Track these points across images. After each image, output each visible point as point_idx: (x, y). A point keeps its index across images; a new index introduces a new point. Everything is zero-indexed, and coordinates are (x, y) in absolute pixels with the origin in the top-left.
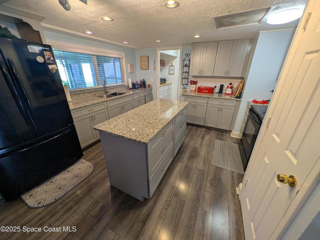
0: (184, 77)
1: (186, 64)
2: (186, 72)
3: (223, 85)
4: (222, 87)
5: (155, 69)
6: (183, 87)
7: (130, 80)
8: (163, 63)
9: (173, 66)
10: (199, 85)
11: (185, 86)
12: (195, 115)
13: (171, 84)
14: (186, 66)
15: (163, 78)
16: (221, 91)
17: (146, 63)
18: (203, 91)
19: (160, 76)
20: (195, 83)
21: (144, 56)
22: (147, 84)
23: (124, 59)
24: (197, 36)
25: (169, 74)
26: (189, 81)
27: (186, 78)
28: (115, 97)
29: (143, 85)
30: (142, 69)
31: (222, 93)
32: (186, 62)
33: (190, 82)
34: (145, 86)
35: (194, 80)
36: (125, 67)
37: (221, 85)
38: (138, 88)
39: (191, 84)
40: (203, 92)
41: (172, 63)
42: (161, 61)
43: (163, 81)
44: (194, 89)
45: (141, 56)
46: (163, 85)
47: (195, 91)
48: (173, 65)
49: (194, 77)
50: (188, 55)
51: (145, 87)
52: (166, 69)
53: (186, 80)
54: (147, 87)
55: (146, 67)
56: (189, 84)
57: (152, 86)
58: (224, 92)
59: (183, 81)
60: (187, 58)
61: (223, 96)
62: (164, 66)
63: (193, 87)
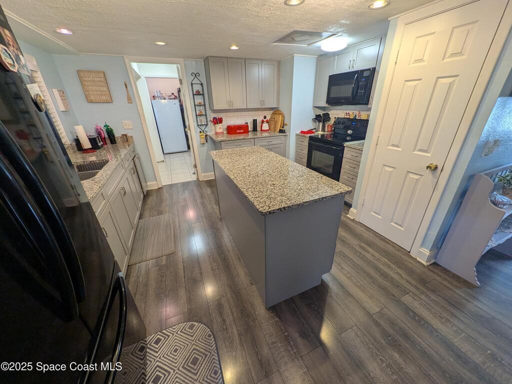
0: (198, 112)
1: (197, 91)
2: (200, 105)
3: (256, 120)
4: (255, 121)
5: (130, 100)
6: (200, 130)
10: (226, 123)
11: (203, 128)
14: (198, 93)
16: (255, 129)
17: (100, 87)
18: (238, 131)
21: (90, 71)
24: (234, 48)
26: (209, 118)
27: (202, 115)
31: (257, 131)
32: (197, 88)
33: (210, 121)
34: (115, 140)
37: (254, 120)
38: (102, 146)
39: (216, 124)
40: (238, 133)
44: (221, 131)
45: (79, 71)
47: (223, 133)
50: (196, 75)
51: (116, 143)
53: (203, 118)
55: (104, 98)
56: (210, 123)
57: (131, 136)
58: (259, 129)
59: (198, 120)
61: (259, 134)
63: (220, 128)
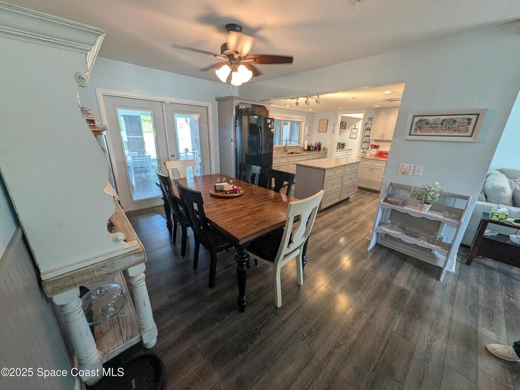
0: (364, 140)
1: (368, 128)
2: (367, 136)
5: (333, 131)
6: (363, 151)
7: (306, 142)
8: (343, 126)
9: (356, 129)
10: (381, 149)
11: (365, 150)
12: (371, 179)
13: (352, 150)
15: (342, 143)
17: (324, 126)
18: (384, 155)
19: (339, 139)
20: (376, 147)
21: (323, 120)
22: (322, 147)
23: (304, 123)
24: (377, 106)
25: (350, 138)
26: (370, 145)
27: (366, 142)
28: (293, 155)
29: (318, 148)
30: (319, 132)
32: (369, 126)
35: (376, 144)
36: (303, 129)
38: (312, 150)
39: (372, 148)
40: (384, 157)
41: (355, 126)
42: (342, 123)
43: (341, 146)
44: (375, 153)
45: (320, 120)
46: (341, 150)
47: (376, 155)
48: (356, 127)
49: (376, 141)
50: (371, 119)
51: (319, 150)
52: (347, 133)
53: (367, 144)
54: (321, 150)
55: (324, 130)
56: (370, 148)
57: (328, 149)
59: (363, 145)
60: (370, 122)
62: (345, 128)
63: (374, 151)
